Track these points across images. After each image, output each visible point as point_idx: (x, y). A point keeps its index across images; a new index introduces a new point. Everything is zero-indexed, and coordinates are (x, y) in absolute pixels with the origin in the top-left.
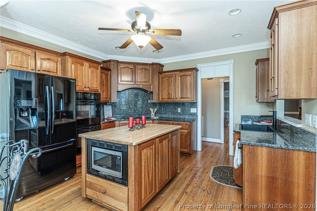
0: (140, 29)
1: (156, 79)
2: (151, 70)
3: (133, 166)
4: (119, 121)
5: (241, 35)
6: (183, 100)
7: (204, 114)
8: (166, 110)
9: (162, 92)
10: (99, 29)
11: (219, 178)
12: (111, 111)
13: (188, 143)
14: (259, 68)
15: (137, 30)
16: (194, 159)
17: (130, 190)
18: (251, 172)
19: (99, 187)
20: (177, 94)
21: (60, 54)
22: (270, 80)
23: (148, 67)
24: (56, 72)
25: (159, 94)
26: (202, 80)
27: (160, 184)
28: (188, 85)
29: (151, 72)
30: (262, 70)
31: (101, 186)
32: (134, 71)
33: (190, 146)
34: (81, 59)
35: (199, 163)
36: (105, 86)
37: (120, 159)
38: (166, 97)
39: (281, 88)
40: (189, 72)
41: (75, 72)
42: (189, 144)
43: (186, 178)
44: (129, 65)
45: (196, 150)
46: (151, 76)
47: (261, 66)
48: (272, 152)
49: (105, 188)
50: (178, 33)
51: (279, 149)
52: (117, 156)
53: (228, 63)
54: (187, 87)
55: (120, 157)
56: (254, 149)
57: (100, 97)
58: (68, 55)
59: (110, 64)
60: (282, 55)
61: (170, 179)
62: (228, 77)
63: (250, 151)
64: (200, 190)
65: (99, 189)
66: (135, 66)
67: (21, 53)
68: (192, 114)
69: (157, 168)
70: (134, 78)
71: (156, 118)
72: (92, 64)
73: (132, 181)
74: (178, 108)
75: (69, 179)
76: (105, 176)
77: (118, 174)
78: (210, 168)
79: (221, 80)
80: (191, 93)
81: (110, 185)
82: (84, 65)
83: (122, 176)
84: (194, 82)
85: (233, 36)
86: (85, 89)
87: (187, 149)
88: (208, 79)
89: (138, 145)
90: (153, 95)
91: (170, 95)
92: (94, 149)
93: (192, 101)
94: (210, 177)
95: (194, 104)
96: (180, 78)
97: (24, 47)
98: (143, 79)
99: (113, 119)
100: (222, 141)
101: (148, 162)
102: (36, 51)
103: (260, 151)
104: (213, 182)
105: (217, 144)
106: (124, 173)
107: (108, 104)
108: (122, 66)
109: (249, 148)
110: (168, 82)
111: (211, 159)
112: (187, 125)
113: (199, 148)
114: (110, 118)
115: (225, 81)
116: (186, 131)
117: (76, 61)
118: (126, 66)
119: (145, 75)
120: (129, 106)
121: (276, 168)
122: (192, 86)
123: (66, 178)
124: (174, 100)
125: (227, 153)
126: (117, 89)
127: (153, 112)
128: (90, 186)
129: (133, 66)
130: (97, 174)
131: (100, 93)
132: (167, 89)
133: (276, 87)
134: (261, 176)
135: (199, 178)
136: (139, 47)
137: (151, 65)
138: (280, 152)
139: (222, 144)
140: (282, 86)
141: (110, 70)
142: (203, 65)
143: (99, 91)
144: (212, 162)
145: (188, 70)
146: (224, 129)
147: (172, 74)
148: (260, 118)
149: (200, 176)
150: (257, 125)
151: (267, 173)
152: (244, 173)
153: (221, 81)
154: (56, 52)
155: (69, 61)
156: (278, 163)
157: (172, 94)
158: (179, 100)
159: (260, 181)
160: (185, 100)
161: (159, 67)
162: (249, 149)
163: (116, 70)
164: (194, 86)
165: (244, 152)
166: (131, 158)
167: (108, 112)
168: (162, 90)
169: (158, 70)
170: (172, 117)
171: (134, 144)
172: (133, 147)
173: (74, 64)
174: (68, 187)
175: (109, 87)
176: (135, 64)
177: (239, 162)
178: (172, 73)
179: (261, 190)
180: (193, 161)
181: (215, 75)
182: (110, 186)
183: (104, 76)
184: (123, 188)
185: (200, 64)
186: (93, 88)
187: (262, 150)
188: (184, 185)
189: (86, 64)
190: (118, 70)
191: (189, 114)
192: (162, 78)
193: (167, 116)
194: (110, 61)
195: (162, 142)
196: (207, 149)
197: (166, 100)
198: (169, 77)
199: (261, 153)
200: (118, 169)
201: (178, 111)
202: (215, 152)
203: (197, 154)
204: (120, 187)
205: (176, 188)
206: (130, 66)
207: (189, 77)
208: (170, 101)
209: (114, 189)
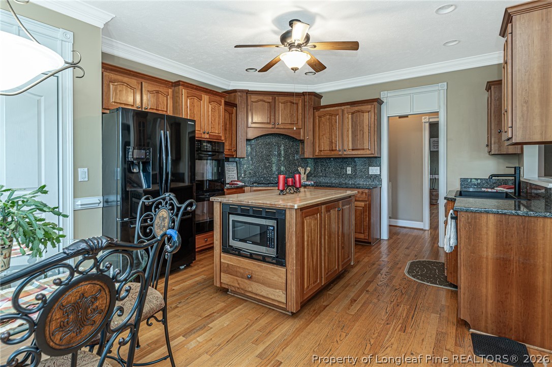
0: (294, 43)
1: (309, 118)
2: (300, 104)
3: (294, 239)
4: (251, 187)
5: (459, 42)
6: (356, 153)
7: (393, 178)
8: (325, 170)
9: (319, 141)
10: (236, 47)
11: (421, 275)
12: (236, 172)
13: (366, 223)
14: (493, 97)
15: (289, 45)
16: (376, 250)
17: (290, 271)
18: (471, 253)
19: (242, 271)
20: (346, 143)
21: (171, 84)
22: (503, 115)
23: (295, 99)
24: (165, 110)
25: (314, 144)
26: (390, 118)
27: (327, 274)
28: (365, 127)
29: (300, 108)
30: (498, 100)
31: (244, 268)
32: (273, 106)
33: (369, 228)
34: (199, 90)
35: (384, 256)
36: (228, 132)
37: (274, 230)
38: (327, 148)
39: (518, 126)
40: (367, 105)
41: (190, 110)
42: (366, 226)
43: (364, 274)
44: (266, 97)
45: (379, 237)
46: (301, 115)
47: (495, 93)
48: (504, 221)
49: (250, 271)
50: (354, 46)
51: (514, 217)
52: (268, 226)
53: (437, 88)
54: (363, 131)
55: (274, 227)
56: (475, 218)
57: (224, 149)
58: (183, 85)
59: (235, 95)
60: (518, 77)
61: (340, 270)
62: (437, 113)
63: (469, 220)
64: (388, 289)
65: (241, 273)
66: (275, 98)
67: (126, 85)
68: (371, 176)
69: (323, 248)
70: (272, 117)
71: (310, 183)
72: (213, 98)
73: (293, 258)
74: (347, 167)
75: (185, 268)
76: (251, 254)
77: (271, 252)
78: (405, 263)
79: (423, 117)
80: (370, 140)
81: (259, 266)
82: (203, 99)
83: (277, 253)
84: (376, 122)
85: (444, 44)
86: (203, 136)
87: (364, 233)
88: (400, 117)
89: (301, 210)
90: (304, 145)
91: (334, 145)
92: (232, 218)
93: (373, 154)
94: (405, 275)
95: (374, 160)
96: (350, 116)
97: (129, 76)
98: (287, 120)
99: (240, 184)
100: (425, 225)
101: (311, 236)
102: (142, 80)
103: (485, 220)
104: (410, 281)
105: (416, 231)
106: (279, 248)
107: (230, 160)
108: (254, 98)
109: (468, 216)
110: (329, 123)
111: (407, 251)
112: (364, 194)
113: (385, 235)
114: (236, 182)
115: (431, 120)
116: (363, 204)
117: (193, 93)
118: (261, 97)
119: (291, 112)
120: (265, 164)
121: (510, 245)
122: (372, 129)
123: (182, 266)
124: (340, 153)
125: (434, 243)
126: (246, 136)
127: (305, 174)
128: (227, 270)
129: (271, 97)
130: (238, 253)
131: (224, 141)
132: (328, 135)
133: (510, 125)
134: (487, 258)
135: (386, 275)
136: (292, 69)
137: (301, 96)
138: (515, 221)
139: (425, 230)
140: (518, 124)
141: (235, 106)
142: (390, 94)
143: (223, 138)
144: (409, 255)
145: (365, 103)
146: (430, 208)
147: (338, 110)
148: (491, 178)
149: (387, 272)
150: (488, 192)
151: (495, 254)
152: (460, 255)
153: (423, 121)
154: (167, 81)
155: (183, 93)
156: (512, 237)
157: (336, 144)
158: (349, 153)
159: (484, 265)
160: (359, 153)
161: (314, 99)
162: (467, 218)
163: (244, 106)
164: (376, 129)
165: (460, 223)
166: (290, 227)
167: (231, 174)
168: (319, 137)
169: (312, 103)
170: (337, 181)
171: (296, 207)
172: (294, 212)
173: (189, 98)
174: (188, 277)
175: (234, 132)
176: (275, 95)
177: (453, 242)
178: (336, 108)
179: (487, 278)
180: (375, 253)
181: (413, 110)
182: (259, 269)
183: (227, 115)
184: (278, 269)
185: (386, 92)
186: (215, 134)
187: (487, 218)
188: (363, 282)
189: (206, 98)
190: (247, 105)
191: (367, 177)
192: (320, 117)
193: (327, 180)
194: (235, 91)
195: (329, 211)
196: (398, 237)
197: (327, 153)
198: (331, 115)
199: (487, 224)
200: (270, 244)
201: (346, 171)
202: (414, 241)
203: (380, 244)
204: (274, 269)
205: (351, 285)
206: (267, 99)
207: (366, 115)
208: (333, 155)
209: (265, 271)
